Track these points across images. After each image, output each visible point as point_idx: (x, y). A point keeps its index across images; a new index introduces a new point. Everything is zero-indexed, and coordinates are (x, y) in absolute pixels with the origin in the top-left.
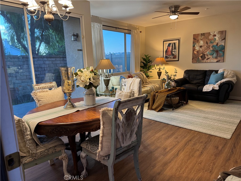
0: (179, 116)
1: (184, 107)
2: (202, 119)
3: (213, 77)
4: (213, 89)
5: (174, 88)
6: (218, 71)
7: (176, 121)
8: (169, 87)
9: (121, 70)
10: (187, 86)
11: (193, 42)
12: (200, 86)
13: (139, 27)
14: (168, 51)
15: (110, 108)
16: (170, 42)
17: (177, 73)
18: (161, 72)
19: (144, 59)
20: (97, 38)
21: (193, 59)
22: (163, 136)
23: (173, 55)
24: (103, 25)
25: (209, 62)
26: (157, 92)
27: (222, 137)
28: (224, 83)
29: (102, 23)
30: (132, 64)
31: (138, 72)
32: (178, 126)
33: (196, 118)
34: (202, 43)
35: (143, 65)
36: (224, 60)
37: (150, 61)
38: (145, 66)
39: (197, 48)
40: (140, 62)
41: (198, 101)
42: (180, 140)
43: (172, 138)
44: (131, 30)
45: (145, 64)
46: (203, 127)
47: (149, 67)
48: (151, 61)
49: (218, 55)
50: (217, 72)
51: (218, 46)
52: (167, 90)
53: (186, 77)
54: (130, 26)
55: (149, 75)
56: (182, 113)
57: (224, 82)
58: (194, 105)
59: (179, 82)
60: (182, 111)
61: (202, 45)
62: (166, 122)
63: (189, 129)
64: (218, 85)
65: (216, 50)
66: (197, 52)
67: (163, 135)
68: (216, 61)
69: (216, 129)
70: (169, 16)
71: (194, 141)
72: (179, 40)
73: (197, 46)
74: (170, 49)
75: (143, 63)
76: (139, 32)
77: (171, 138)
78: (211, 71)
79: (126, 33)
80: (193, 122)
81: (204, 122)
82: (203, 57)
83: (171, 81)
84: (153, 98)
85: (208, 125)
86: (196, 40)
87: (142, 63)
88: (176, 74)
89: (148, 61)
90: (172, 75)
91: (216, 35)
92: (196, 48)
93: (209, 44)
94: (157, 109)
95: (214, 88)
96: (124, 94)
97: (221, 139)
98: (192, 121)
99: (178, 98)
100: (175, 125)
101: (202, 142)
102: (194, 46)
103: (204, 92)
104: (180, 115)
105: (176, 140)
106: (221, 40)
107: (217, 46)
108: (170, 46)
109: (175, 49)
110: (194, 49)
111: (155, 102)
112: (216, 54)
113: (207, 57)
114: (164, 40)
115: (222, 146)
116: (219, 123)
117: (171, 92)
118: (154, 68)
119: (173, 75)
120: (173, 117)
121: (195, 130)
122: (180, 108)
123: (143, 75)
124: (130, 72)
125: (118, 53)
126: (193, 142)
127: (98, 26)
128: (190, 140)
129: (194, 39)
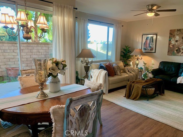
11: (169, 37)
12: (174, 77)
13: (121, 22)
14: (146, 43)
15: (62, 105)
21: (168, 52)
23: (150, 47)
24: (88, 20)
26: (134, 82)
34: (177, 38)
40: (120, 52)
42: (146, 132)
44: (113, 24)
45: (125, 54)
46: (171, 120)
47: (128, 56)
48: (131, 51)
55: (128, 63)
59: (155, 72)
61: (178, 40)
66: (172, 46)
70: (147, 14)
72: (156, 34)
73: (173, 40)
74: (148, 42)
75: (123, 53)
79: (109, 27)
82: (178, 51)
83: (148, 72)
84: (129, 87)
89: (128, 51)
92: (172, 42)
99: (154, 89)
102: (170, 41)
108: (148, 39)
109: (152, 42)
110: (170, 43)
113: (182, 51)
114: (143, 34)
117: (146, 84)
119: (150, 67)
129: (171, 34)
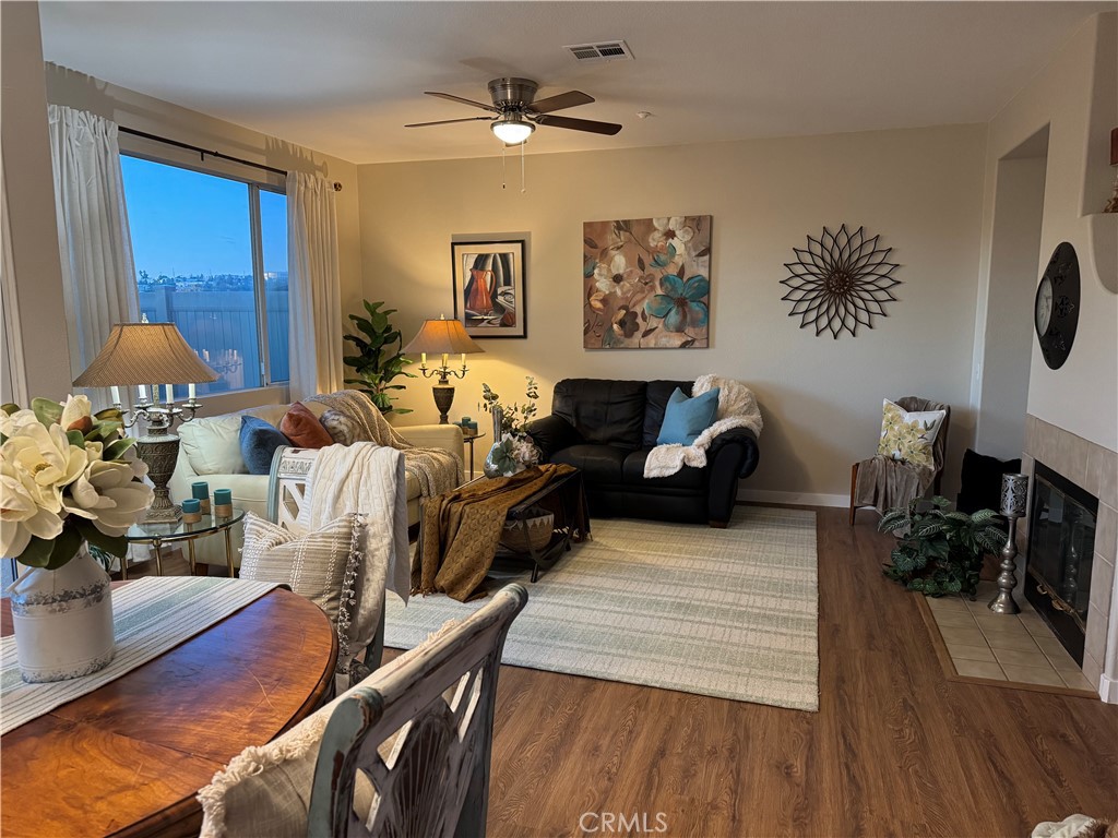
0: (572, 614)
1: (577, 559)
2: (671, 615)
3: (676, 413)
4: (684, 466)
5: (532, 473)
6: (691, 384)
7: (563, 644)
8: (507, 470)
9: (236, 378)
10: (575, 452)
11: (585, 256)
12: (632, 451)
13: (325, 163)
14: (477, 289)
16: (484, 249)
17: (536, 397)
18: (451, 390)
19: (363, 325)
20: (84, 197)
21: (586, 332)
22: (529, 752)
23: (499, 309)
24: (121, 129)
25: (652, 346)
26: (457, 498)
27: (784, 706)
28: (724, 440)
29: (117, 113)
30: (297, 349)
31: (335, 390)
32: (581, 673)
33: (645, 612)
34: (620, 262)
35: (357, 352)
36: (708, 338)
37: (391, 336)
38: (369, 358)
39: (603, 284)
40: (340, 339)
41: (627, 523)
42: (615, 760)
43: (573, 758)
44: (286, 173)
45: (371, 350)
46: (690, 662)
47: (389, 363)
48: (400, 334)
49: (685, 316)
50: (687, 388)
51: (685, 280)
52: (502, 484)
53: (566, 410)
54: (281, 149)
55: (392, 403)
56: (577, 592)
57: (721, 434)
58: (613, 539)
59: (548, 436)
60: (575, 579)
61: (621, 272)
62: (521, 658)
63: (633, 681)
64: (702, 445)
65: (676, 296)
66: (604, 301)
67: (523, 744)
68: (678, 342)
69: (748, 665)
70: (493, 125)
71: (679, 750)
72: (522, 242)
73: (600, 275)
74: (485, 282)
75: (357, 345)
76: (327, 185)
77: (567, 754)
78: (666, 388)
79: (260, 186)
80: (641, 639)
81: (686, 629)
82: (629, 324)
83: (514, 436)
84: (437, 529)
85: (708, 648)
86: (595, 247)
87: (351, 342)
88: (533, 405)
89: (384, 332)
90: (516, 409)
91: (677, 233)
92: (597, 284)
93: (649, 270)
94: (463, 588)
95: (689, 459)
96: (302, 544)
97: (785, 714)
98: (634, 634)
99: (552, 516)
100: (568, 671)
101: (714, 752)
102: (588, 276)
103: (648, 479)
104: (573, 606)
105: (598, 767)
106: (694, 254)
107: (682, 279)
108: (483, 269)
109: (507, 282)
110: (591, 289)
111: (450, 553)
112: (677, 313)
113: (643, 326)
114: (453, 236)
115: (804, 760)
116: (747, 629)
117: (521, 497)
118: (414, 369)
119: (520, 409)
120: (543, 622)
121: (665, 687)
122: (564, 566)
123: (367, 407)
124: (288, 391)
125: (188, 276)
126: (676, 762)
127: (88, 131)
128: (662, 753)
129: (589, 242)
